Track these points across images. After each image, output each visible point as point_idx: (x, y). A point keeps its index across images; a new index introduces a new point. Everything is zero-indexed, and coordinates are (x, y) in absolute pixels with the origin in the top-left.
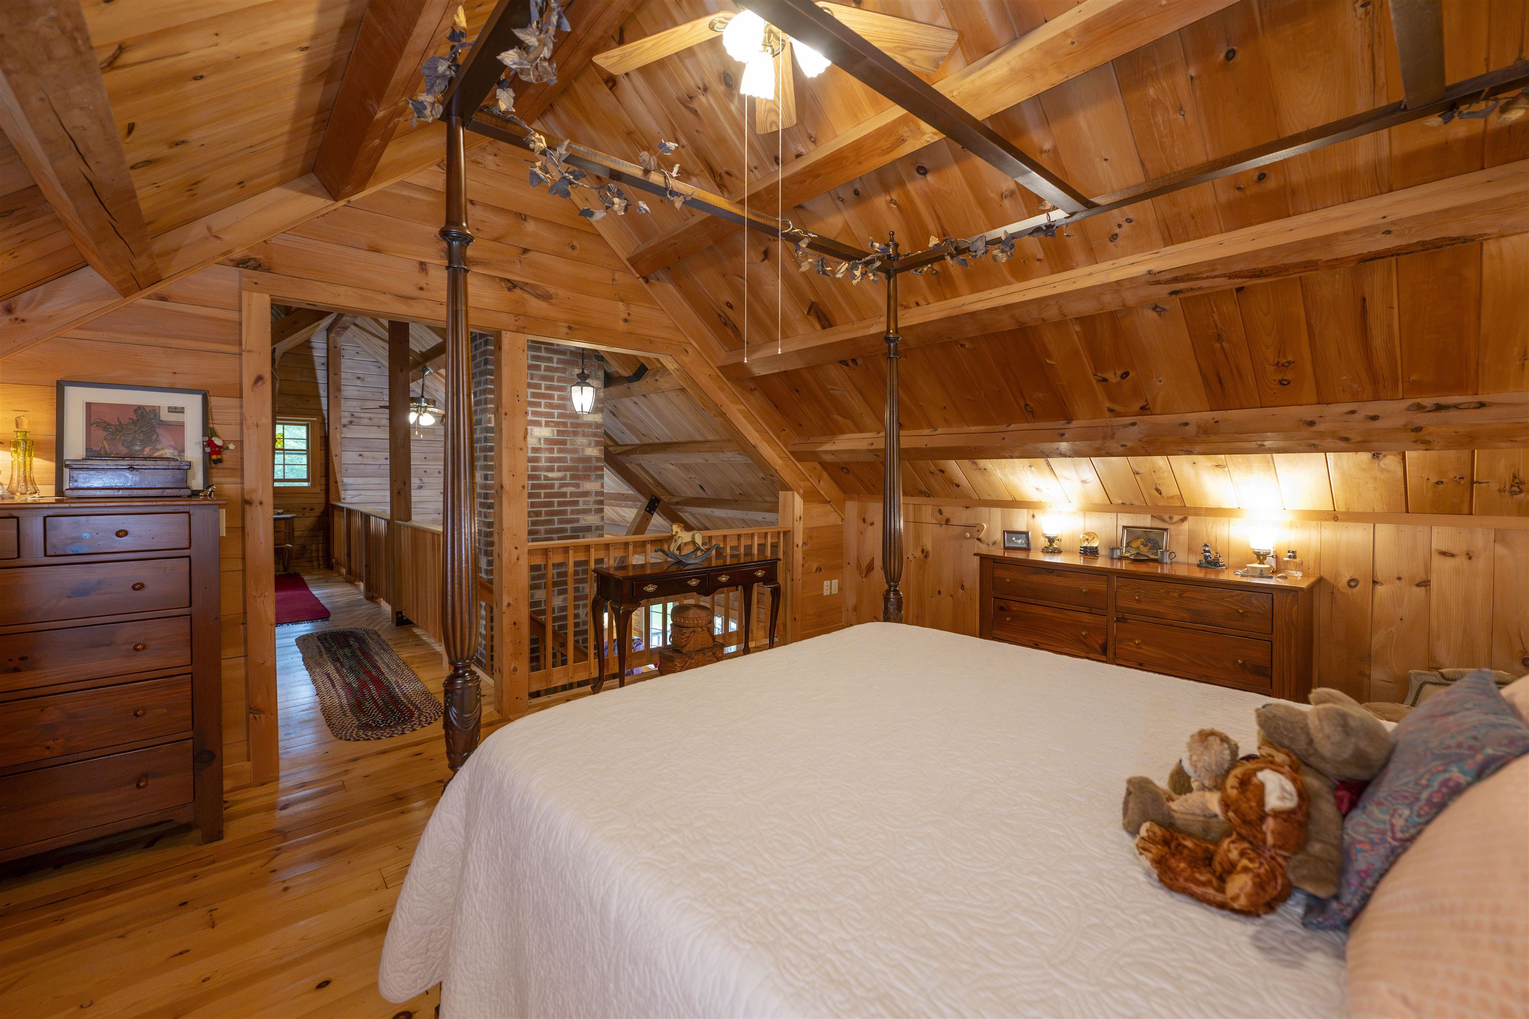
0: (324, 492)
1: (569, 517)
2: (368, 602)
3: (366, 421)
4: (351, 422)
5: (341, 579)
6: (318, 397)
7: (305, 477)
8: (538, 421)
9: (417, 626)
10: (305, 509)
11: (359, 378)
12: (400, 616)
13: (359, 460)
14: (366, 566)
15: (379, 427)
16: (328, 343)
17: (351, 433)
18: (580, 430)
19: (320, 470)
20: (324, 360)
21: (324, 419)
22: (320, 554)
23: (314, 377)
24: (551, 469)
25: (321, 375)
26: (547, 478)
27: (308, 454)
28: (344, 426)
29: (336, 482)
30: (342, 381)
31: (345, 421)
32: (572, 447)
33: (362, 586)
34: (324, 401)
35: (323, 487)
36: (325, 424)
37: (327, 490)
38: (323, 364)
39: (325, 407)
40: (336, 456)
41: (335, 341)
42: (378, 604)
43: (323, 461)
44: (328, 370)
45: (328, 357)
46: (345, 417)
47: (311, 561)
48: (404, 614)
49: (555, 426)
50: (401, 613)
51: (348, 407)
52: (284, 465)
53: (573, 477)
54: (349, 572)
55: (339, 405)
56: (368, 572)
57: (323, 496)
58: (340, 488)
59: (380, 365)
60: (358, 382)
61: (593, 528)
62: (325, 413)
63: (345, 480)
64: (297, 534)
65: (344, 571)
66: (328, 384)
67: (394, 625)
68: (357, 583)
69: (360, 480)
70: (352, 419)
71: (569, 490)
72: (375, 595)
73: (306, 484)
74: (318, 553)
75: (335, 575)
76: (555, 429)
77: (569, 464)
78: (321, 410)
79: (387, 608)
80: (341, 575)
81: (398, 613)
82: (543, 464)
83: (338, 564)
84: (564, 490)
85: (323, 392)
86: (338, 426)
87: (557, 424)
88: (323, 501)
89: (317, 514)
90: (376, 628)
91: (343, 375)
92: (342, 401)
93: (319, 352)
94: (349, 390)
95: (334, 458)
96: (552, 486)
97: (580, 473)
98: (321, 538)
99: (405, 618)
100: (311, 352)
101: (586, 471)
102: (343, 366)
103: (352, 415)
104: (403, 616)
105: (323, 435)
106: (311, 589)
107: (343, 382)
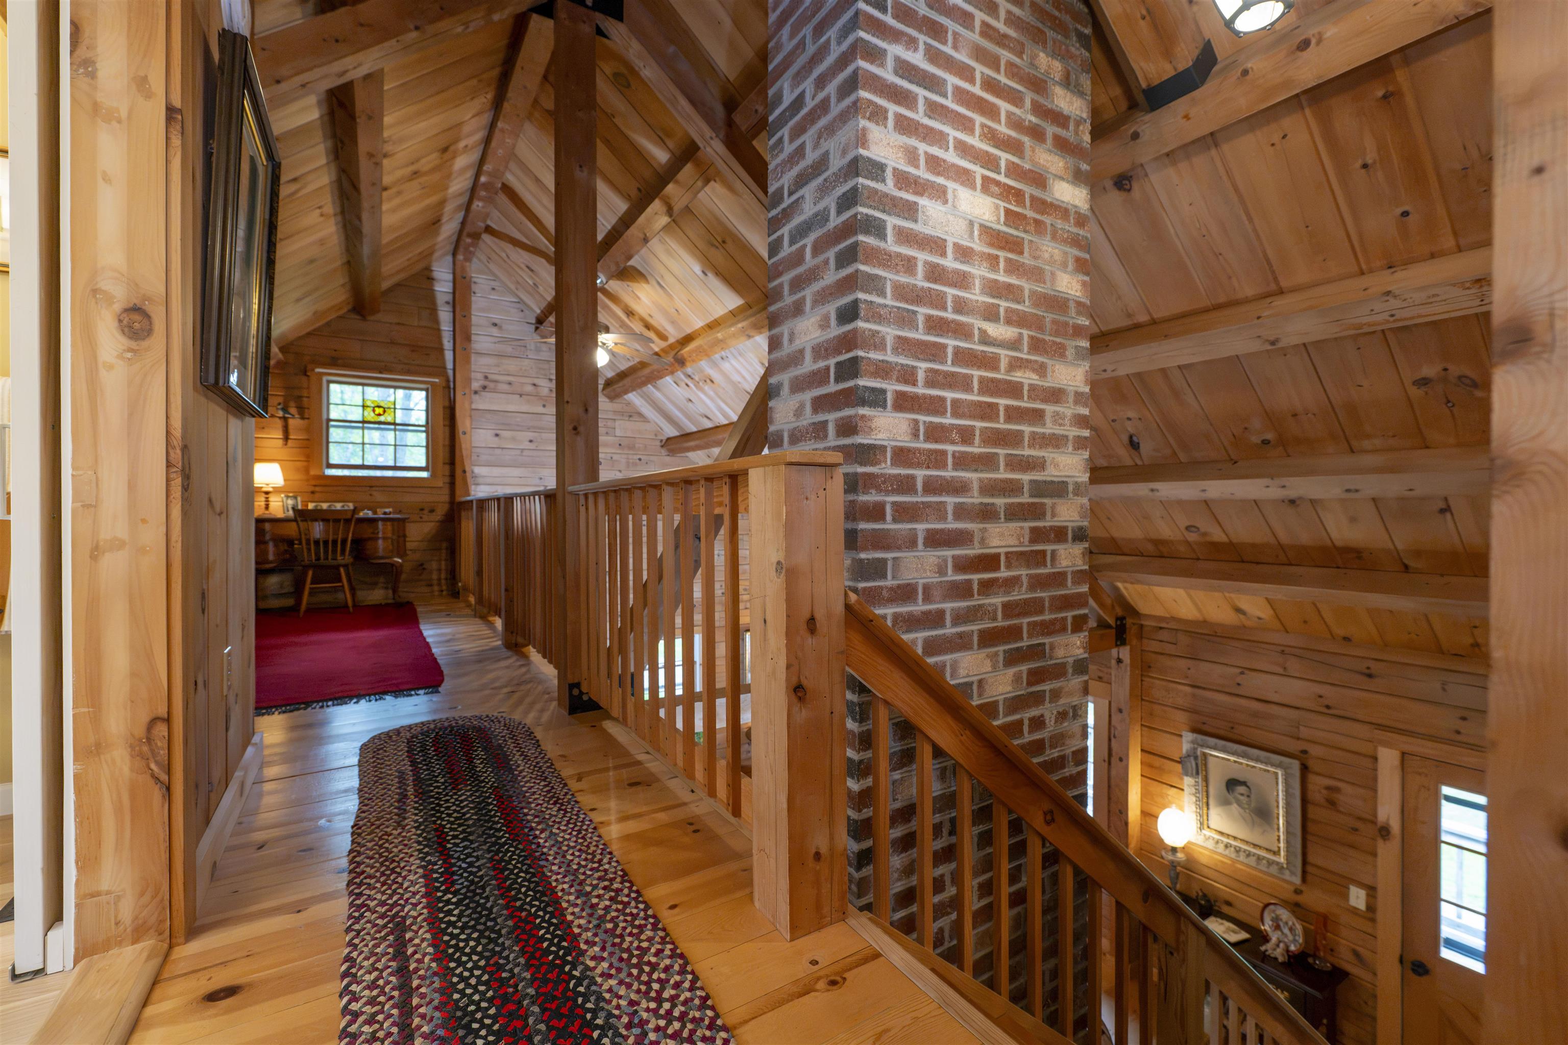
0: (447, 486)
1: (1027, 452)
2: (509, 653)
3: (505, 387)
4: (484, 387)
5: (468, 611)
6: (441, 350)
7: (423, 463)
8: (966, 172)
9: (608, 716)
10: (422, 510)
11: (495, 325)
12: (576, 692)
13: (495, 442)
14: (506, 590)
15: (521, 395)
16: (454, 274)
17: (482, 403)
18: (1047, 220)
19: (443, 454)
20: (449, 298)
21: (448, 381)
22: (443, 576)
23: (436, 321)
24: (991, 315)
25: (445, 316)
26: (985, 339)
27: (426, 432)
28: (476, 392)
29: (464, 472)
30: (473, 328)
31: (475, 385)
32: (1033, 263)
33: (499, 623)
34: (449, 356)
35: (447, 480)
36: (449, 387)
37: (452, 484)
38: (448, 303)
39: (450, 365)
40: (465, 433)
41: (463, 269)
42: (525, 657)
43: (447, 443)
44: (454, 312)
45: (454, 293)
46: (477, 380)
47: (431, 585)
48: (584, 689)
49: (1001, 197)
50: (578, 685)
51: (480, 366)
52: (395, 445)
53: (1037, 345)
54: (480, 600)
55: (468, 361)
56: (510, 601)
57: (446, 491)
58: (470, 480)
59: (523, 307)
60: (495, 331)
61: (1071, 488)
62: (450, 373)
63: (477, 470)
64: (409, 545)
65: (472, 599)
66: (454, 331)
67: (565, 713)
68: (491, 619)
69: (496, 471)
70: (486, 383)
71: (1026, 378)
72: (520, 640)
73: (424, 474)
74: (440, 573)
75: (462, 605)
76: (1002, 204)
77: (1025, 307)
78: (445, 368)
79: (547, 670)
80: (469, 605)
81: (572, 686)
82: (976, 296)
83: (466, 589)
84: (1019, 376)
85: (447, 344)
86: (467, 391)
87: (1007, 193)
88: (446, 498)
89: (438, 518)
90: (529, 720)
91: (474, 319)
92: (473, 358)
93: (443, 287)
94: (482, 340)
95: (461, 435)
96: (990, 363)
97: (1047, 338)
98: (444, 551)
99: (585, 698)
100: (432, 285)
101: (1057, 333)
102: (474, 306)
103: (486, 377)
104: (581, 693)
105: (447, 404)
106: (422, 627)
107: (474, 330)
